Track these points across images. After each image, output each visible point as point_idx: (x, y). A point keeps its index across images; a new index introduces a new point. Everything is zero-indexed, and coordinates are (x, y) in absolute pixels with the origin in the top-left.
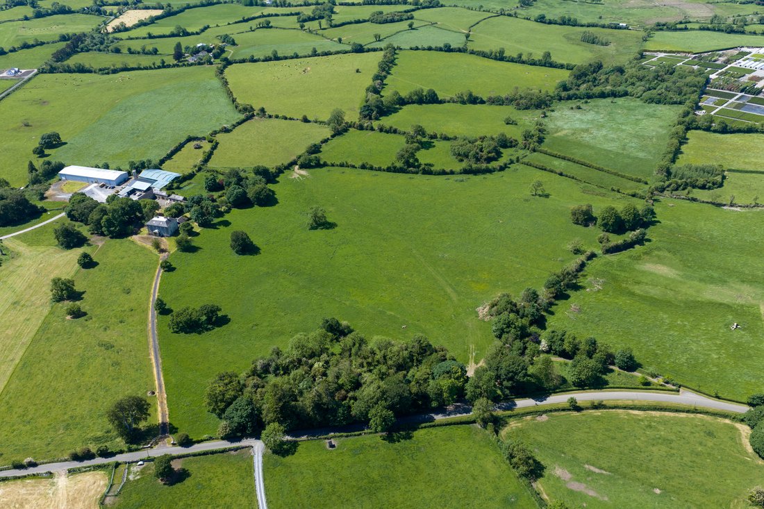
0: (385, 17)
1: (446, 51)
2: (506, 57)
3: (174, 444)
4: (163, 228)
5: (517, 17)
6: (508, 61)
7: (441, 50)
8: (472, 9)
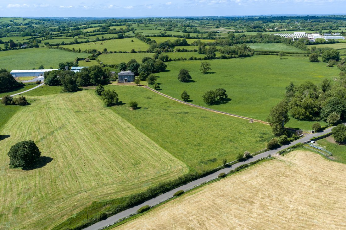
0: (116, 31)
1: (162, 36)
2: (191, 37)
3: (313, 132)
4: (130, 76)
5: (174, 31)
6: (193, 38)
7: (160, 36)
8: (152, 30)
